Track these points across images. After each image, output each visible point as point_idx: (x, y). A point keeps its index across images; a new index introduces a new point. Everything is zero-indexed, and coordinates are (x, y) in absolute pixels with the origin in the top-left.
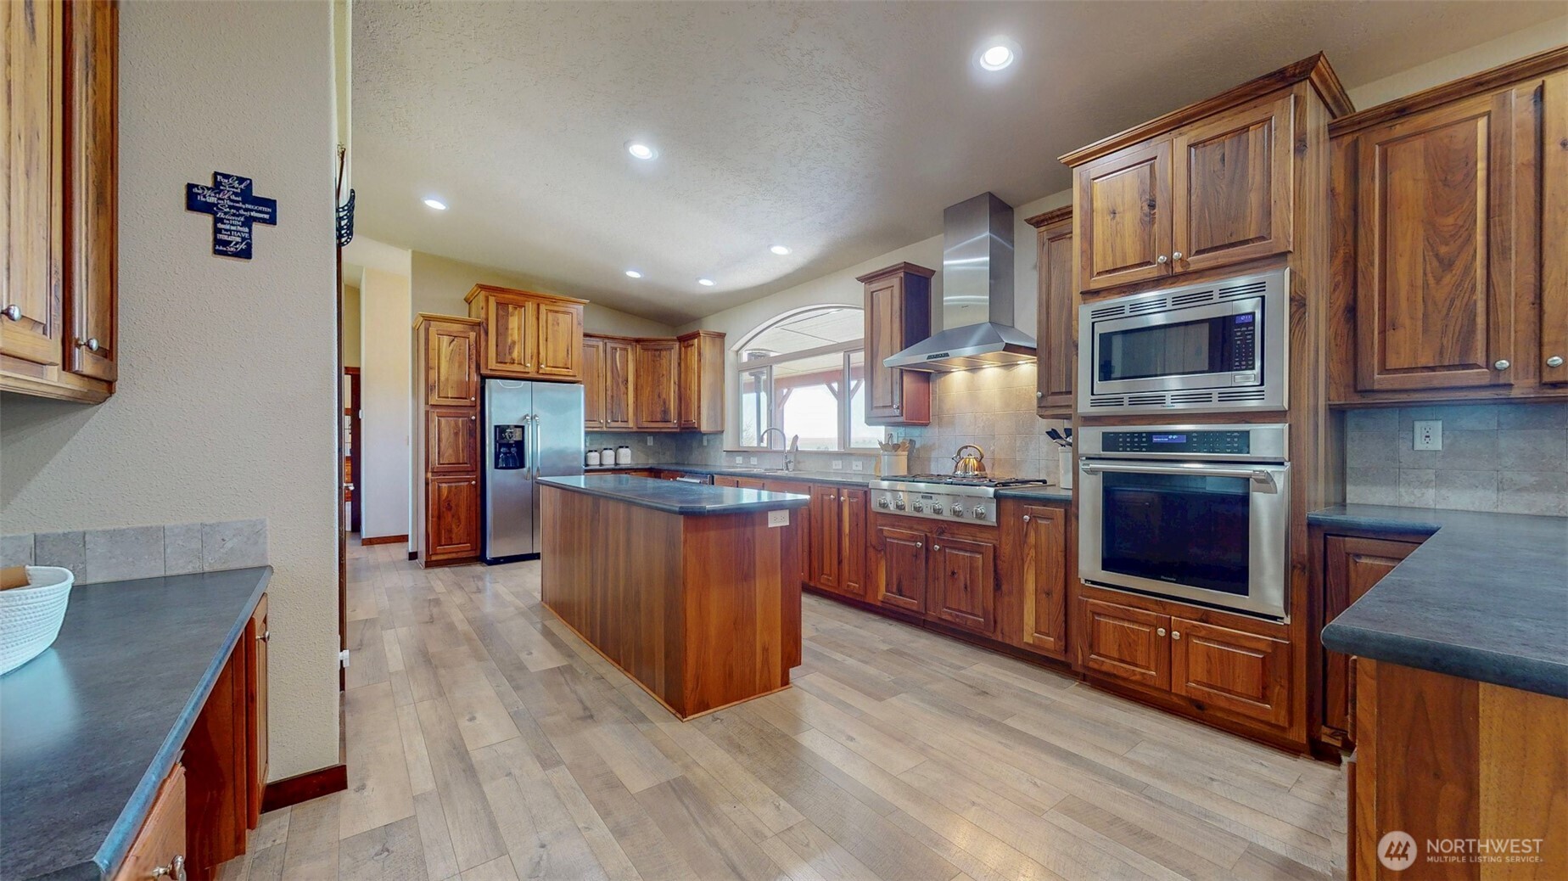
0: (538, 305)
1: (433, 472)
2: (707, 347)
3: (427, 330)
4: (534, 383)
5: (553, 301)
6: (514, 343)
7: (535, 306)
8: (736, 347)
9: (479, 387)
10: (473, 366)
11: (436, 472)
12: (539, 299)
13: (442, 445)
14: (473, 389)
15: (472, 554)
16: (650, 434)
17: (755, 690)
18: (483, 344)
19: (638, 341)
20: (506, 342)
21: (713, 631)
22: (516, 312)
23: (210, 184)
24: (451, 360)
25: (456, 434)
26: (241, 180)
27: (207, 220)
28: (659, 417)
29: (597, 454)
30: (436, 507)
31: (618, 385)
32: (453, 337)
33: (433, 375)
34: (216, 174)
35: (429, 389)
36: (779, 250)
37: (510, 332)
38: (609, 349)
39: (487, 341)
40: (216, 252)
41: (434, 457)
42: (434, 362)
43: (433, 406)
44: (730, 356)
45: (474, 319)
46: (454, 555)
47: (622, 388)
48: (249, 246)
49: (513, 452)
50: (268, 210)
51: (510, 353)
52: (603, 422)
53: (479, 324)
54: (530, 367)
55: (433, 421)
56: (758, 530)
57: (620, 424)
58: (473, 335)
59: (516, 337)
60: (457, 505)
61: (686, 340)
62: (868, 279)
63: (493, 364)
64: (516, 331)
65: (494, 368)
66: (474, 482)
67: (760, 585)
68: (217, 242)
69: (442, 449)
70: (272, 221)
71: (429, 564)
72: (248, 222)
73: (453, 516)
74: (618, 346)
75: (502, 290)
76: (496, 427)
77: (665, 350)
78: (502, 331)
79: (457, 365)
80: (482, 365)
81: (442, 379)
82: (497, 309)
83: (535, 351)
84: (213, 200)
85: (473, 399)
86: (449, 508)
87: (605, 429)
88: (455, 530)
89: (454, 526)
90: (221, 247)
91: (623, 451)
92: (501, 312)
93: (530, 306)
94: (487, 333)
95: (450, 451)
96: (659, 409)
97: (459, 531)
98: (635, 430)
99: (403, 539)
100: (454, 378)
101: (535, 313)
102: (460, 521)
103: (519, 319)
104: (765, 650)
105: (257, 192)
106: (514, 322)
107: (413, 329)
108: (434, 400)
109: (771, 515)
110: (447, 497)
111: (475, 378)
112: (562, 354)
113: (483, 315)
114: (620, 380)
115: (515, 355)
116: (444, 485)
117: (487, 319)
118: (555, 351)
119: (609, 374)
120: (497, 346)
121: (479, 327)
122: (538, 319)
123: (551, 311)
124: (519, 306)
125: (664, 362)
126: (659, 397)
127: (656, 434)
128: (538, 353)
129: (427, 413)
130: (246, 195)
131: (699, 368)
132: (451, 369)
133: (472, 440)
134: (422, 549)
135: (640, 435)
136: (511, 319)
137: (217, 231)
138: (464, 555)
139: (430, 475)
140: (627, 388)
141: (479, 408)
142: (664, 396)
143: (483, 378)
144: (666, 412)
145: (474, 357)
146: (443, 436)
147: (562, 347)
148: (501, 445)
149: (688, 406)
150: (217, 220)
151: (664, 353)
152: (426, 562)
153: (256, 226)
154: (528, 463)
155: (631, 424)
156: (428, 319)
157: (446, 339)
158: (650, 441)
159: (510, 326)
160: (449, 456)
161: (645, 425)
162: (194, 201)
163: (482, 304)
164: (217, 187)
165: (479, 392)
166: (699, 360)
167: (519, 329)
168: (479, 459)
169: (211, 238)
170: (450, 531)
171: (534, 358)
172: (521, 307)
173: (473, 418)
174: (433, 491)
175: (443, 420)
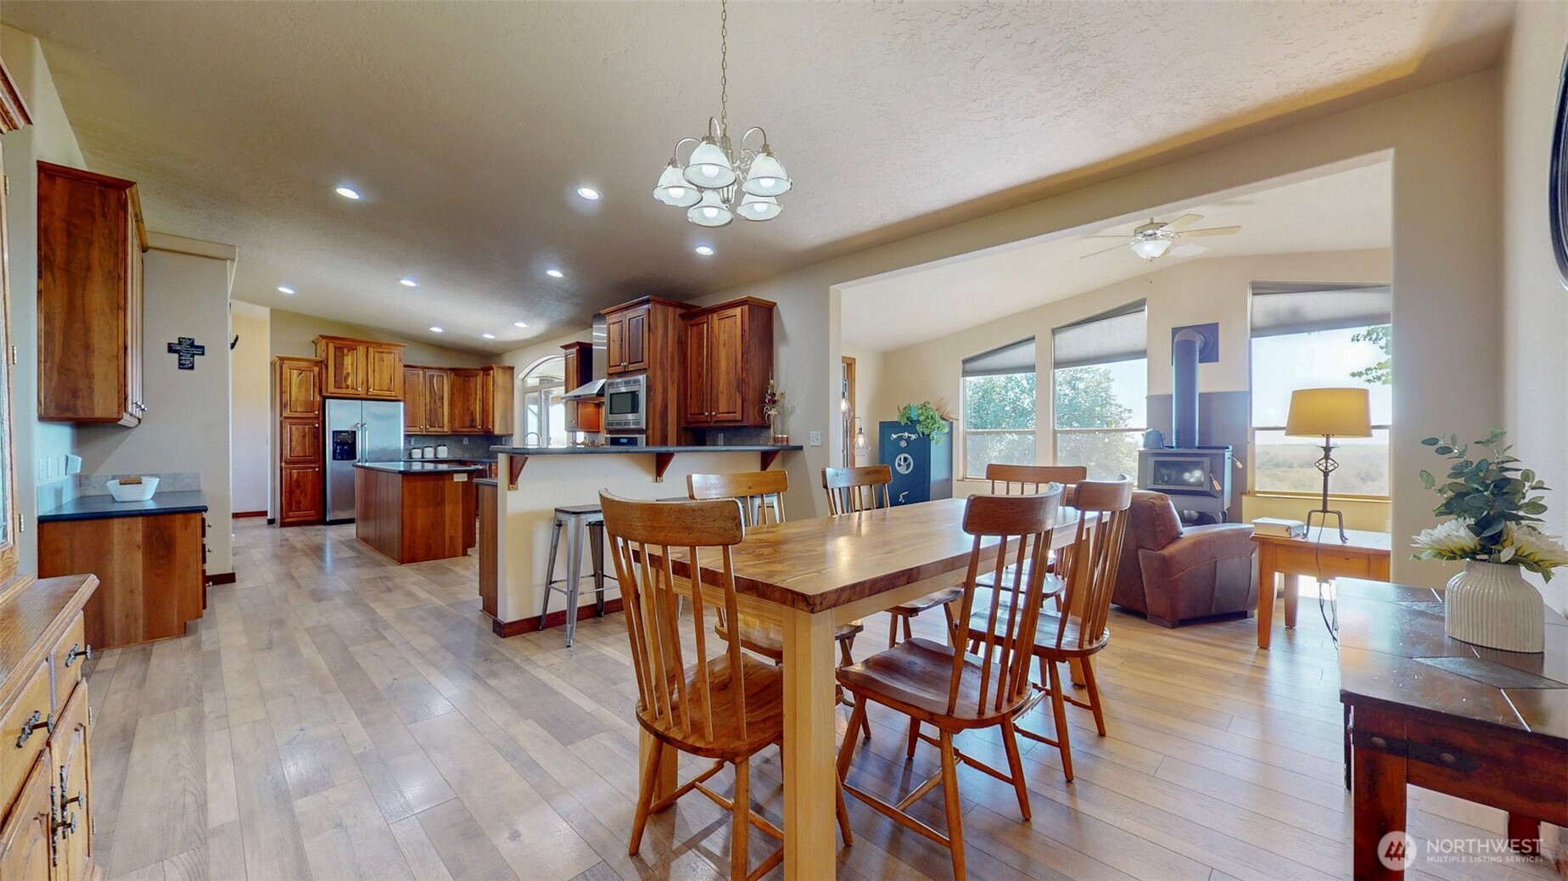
0: (367, 348)
1: (285, 462)
2: (498, 375)
3: (281, 367)
4: (363, 402)
5: (379, 345)
6: (348, 374)
7: (365, 349)
8: (521, 376)
9: (321, 404)
10: (317, 391)
11: (288, 463)
12: (368, 344)
13: (293, 444)
14: (316, 406)
15: (315, 518)
16: (465, 436)
17: (444, 553)
18: (324, 375)
19: (452, 370)
20: (342, 374)
21: (419, 527)
22: (350, 354)
23: (177, 342)
24: (300, 387)
25: (304, 436)
26: (190, 339)
27: (176, 356)
28: (468, 424)
29: (419, 451)
30: (288, 485)
31: (435, 402)
32: (301, 371)
33: (286, 397)
34: (179, 338)
35: (283, 406)
36: (521, 325)
37: (345, 366)
38: (427, 376)
39: (327, 373)
40: (180, 368)
41: (287, 452)
42: (286, 388)
43: (286, 418)
44: (517, 383)
45: (319, 359)
46: (302, 519)
47: (439, 404)
48: (193, 365)
49: (346, 446)
50: (201, 350)
51: (345, 381)
52: (422, 427)
53: (321, 362)
54: (361, 391)
55: (286, 427)
56: (447, 483)
57: (436, 429)
58: (316, 369)
59: (350, 371)
60: (305, 485)
61: (487, 370)
62: (566, 347)
63: (332, 389)
64: (350, 366)
65: (333, 391)
66: (317, 469)
67: (448, 510)
68: (180, 364)
69: (293, 448)
70: (203, 354)
71: (283, 525)
72: (193, 355)
73: (301, 492)
74: (435, 373)
75: (339, 339)
76: (334, 432)
77: (472, 376)
78: (339, 366)
79: (304, 390)
80: (324, 390)
81: (293, 399)
82: (335, 351)
83: (365, 379)
84: (179, 348)
85: (317, 412)
86: (298, 486)
87: (424, 433)
88: (303, 501)
89: (302, 499)
90: (182, 366)
91: (441, 449)
92: (338, 354)
93: (361, 350)
94: (327, 368)
95: (299, 448)
96: (468, 419)
97: (306, 502)
98: (450, 433)
99: (264, 513)
100: (302, 398)
101: (365, 353)
102: (306, 494)
103: (353, 358)
104: (451, 538)
105: (196, 344)
106: (348, 360)
107: (271, 363)
108: (287, 413)
109: (455, 475)
110: (297, 479)
111: (318, 398)
112: (386, 382)
113: (324, 355)
114: (437, 398)
115: (349, 382)
116: (294, 471)
117: (327, 359)
118: (381, 379)
119: (428, 394)
120: (335, 376)
121: (322, 364)
122: (367, 357)
123: (377, 352)
124: (352, 349)
125: (472, 385)
126: (468, 410)
127: (469, 436)
128: (368, 381)
129: (281, 422)
130: (192, 345)
131: (493, 391)
132: (299, 390)
133: (316, 440)
134: (278, 517)
135: (454, 437)
136: (346, 358)
137: (180, 360)
138: (310, 518)
139: (283, 464)
140: (443, 404)
141: (321, 419)
142: (472, 409)
143: (324, 398)
144: (473, 420)
145: (317, 385)
146: (294, 438)
147: (386, 377)
148: (338, 444)
149: (487, 416)
150: (180, 356)
151: (471, 379)
152: (281, 523)
153: (196, 357)
154: (358, 456)
155: (446, 429)
156: (282, 359)
157: (295, 372)
158: (466, 441)
159: (345, 363)
160: (298, 451)
161: (459, 429)
162: (171, 349)
163: (324, 348)
164: (180, 343)
165: (321, 407)
166: (493, 385)
167: (352, 365)
168: (321, 453)
169: (177, 363)
170: (299, 502)
171: (365, 384)
172: (354, 350)
173: (317, 425)
174: (286, 475)
175: (294, 427)
